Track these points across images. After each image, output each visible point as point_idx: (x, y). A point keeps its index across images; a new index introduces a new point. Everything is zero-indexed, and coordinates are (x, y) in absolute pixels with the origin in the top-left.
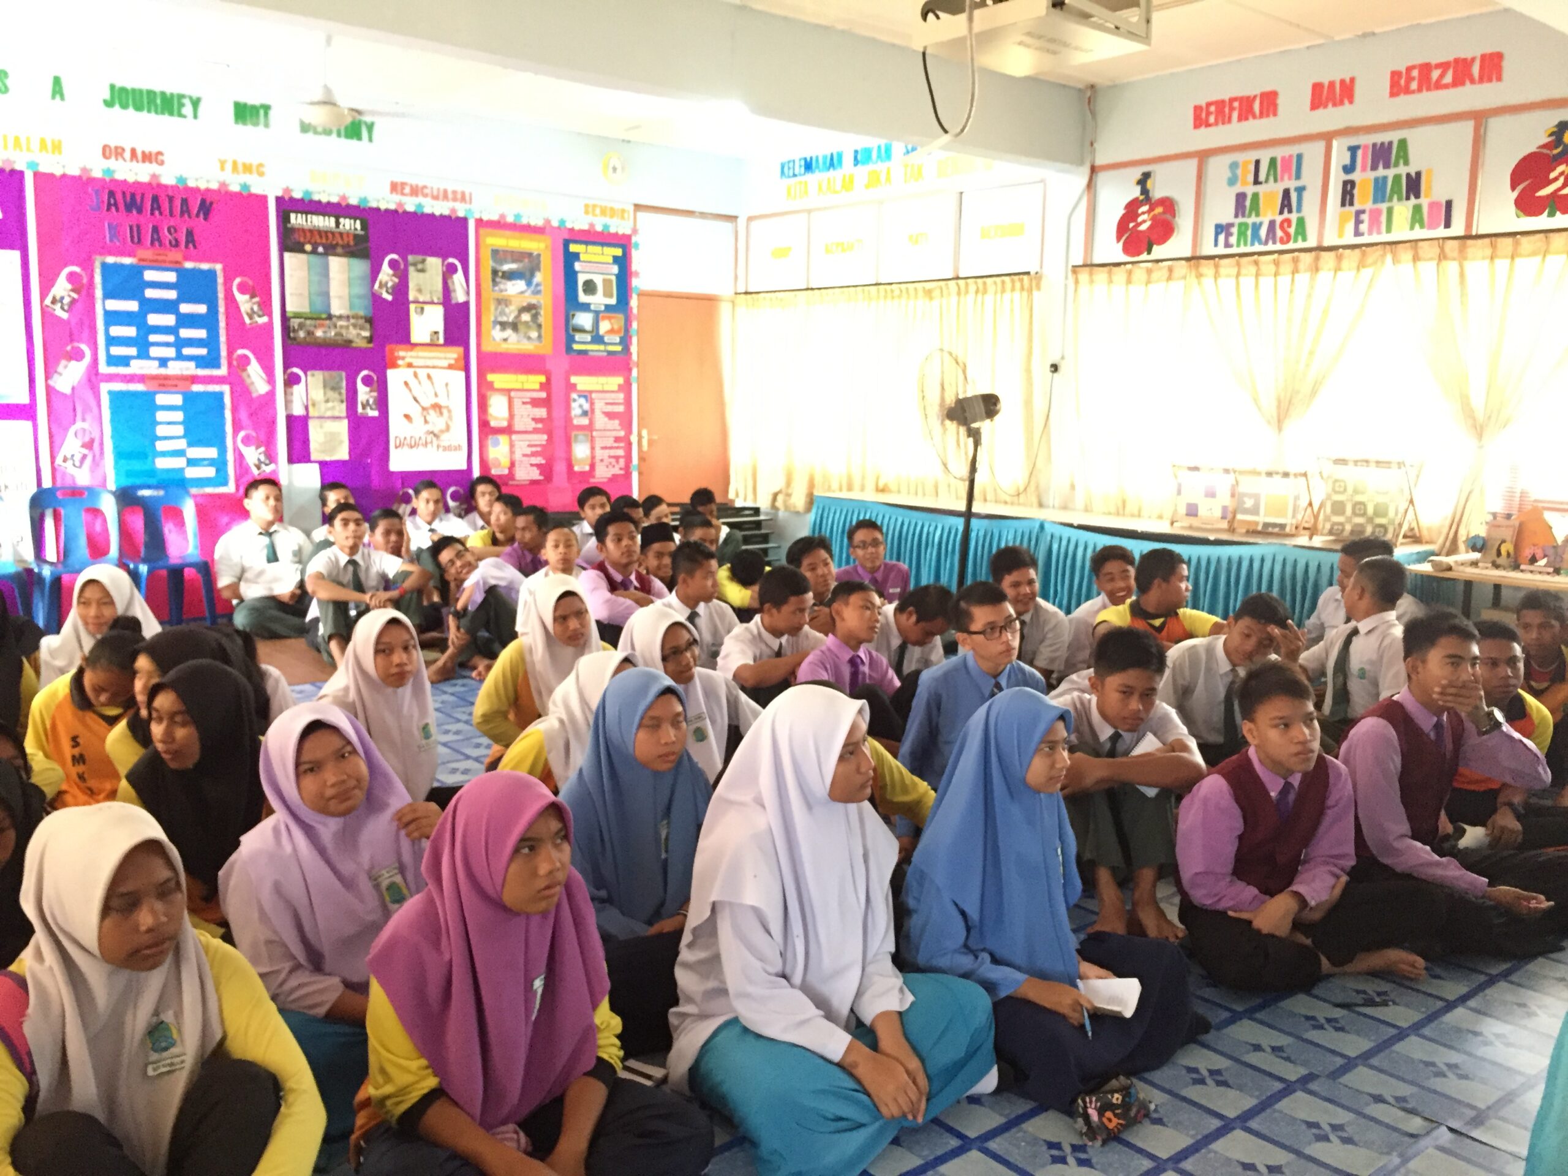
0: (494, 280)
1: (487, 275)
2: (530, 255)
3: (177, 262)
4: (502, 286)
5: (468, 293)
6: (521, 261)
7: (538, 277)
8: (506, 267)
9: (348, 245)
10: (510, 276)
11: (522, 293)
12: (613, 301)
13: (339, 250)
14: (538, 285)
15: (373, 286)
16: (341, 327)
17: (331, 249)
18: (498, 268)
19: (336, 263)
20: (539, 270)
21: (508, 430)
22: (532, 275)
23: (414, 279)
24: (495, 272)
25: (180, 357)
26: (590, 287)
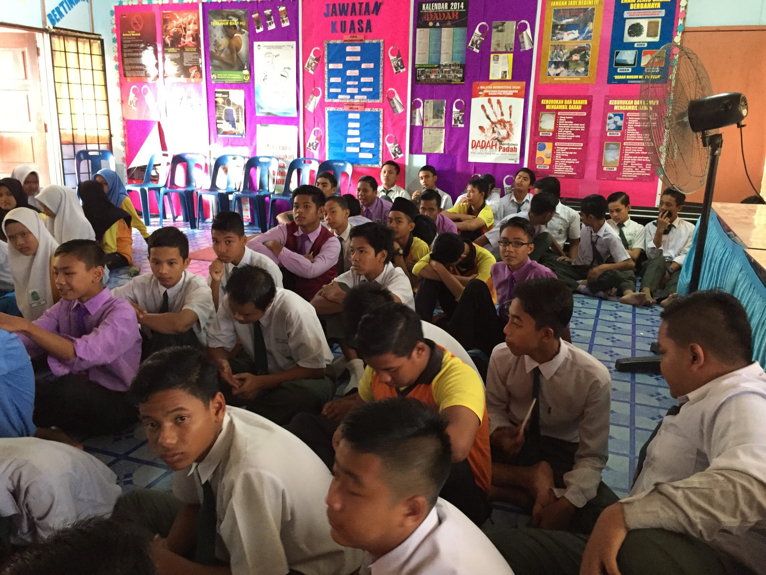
0: (553, 32)
1: (548, 28)
2: (586, 10)
3: (361, 40)
4: (559, 36)
5: (533, 44)
6: (577, 16)
7: (591, 26)
8: (564, 22)
9: (454, 20)
10: (567, 28)
11: (576, 39)
12: (657, 39)
13: (449, 23)
14: (589, 32)
15: (468, 44)
16: (446, 72)
17: (444, 24)
18: (558, 23)
19: (446, 32)
20: (592, 21)
21: (553, 139)
22: (586, 25)
23: (496, 37)
24: (555, 26)
25: (360, 93)
26: (636, 30)
